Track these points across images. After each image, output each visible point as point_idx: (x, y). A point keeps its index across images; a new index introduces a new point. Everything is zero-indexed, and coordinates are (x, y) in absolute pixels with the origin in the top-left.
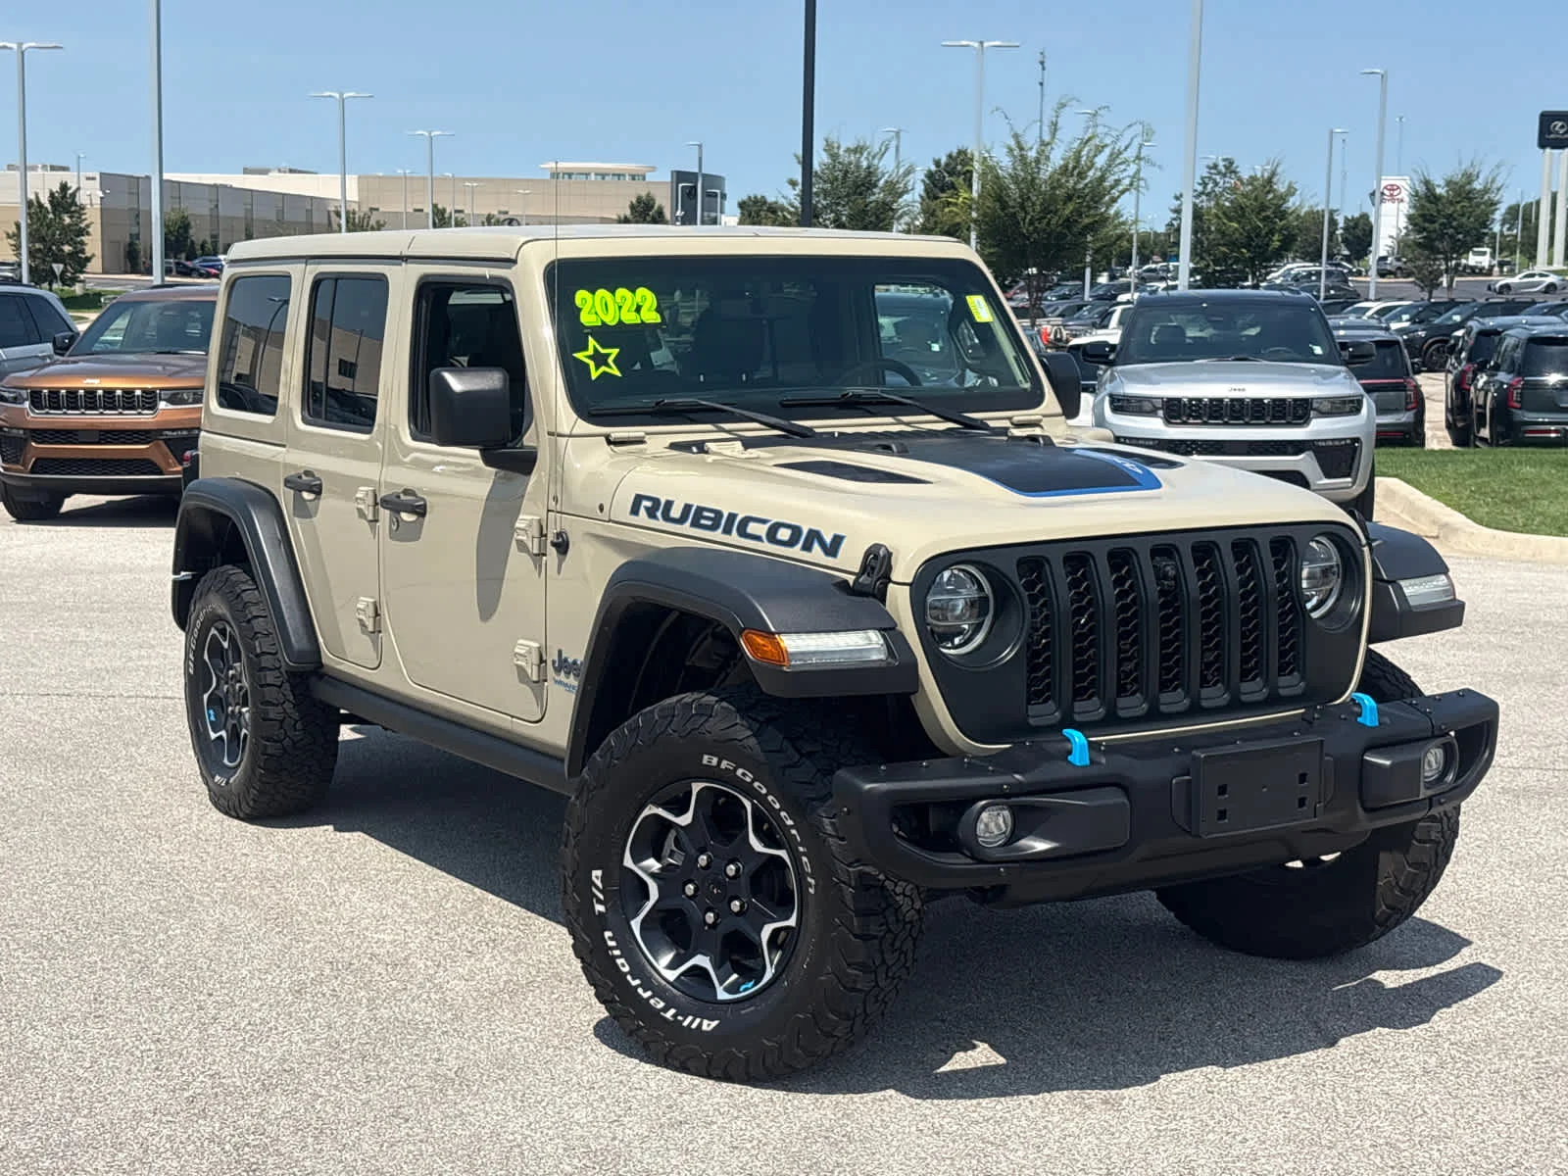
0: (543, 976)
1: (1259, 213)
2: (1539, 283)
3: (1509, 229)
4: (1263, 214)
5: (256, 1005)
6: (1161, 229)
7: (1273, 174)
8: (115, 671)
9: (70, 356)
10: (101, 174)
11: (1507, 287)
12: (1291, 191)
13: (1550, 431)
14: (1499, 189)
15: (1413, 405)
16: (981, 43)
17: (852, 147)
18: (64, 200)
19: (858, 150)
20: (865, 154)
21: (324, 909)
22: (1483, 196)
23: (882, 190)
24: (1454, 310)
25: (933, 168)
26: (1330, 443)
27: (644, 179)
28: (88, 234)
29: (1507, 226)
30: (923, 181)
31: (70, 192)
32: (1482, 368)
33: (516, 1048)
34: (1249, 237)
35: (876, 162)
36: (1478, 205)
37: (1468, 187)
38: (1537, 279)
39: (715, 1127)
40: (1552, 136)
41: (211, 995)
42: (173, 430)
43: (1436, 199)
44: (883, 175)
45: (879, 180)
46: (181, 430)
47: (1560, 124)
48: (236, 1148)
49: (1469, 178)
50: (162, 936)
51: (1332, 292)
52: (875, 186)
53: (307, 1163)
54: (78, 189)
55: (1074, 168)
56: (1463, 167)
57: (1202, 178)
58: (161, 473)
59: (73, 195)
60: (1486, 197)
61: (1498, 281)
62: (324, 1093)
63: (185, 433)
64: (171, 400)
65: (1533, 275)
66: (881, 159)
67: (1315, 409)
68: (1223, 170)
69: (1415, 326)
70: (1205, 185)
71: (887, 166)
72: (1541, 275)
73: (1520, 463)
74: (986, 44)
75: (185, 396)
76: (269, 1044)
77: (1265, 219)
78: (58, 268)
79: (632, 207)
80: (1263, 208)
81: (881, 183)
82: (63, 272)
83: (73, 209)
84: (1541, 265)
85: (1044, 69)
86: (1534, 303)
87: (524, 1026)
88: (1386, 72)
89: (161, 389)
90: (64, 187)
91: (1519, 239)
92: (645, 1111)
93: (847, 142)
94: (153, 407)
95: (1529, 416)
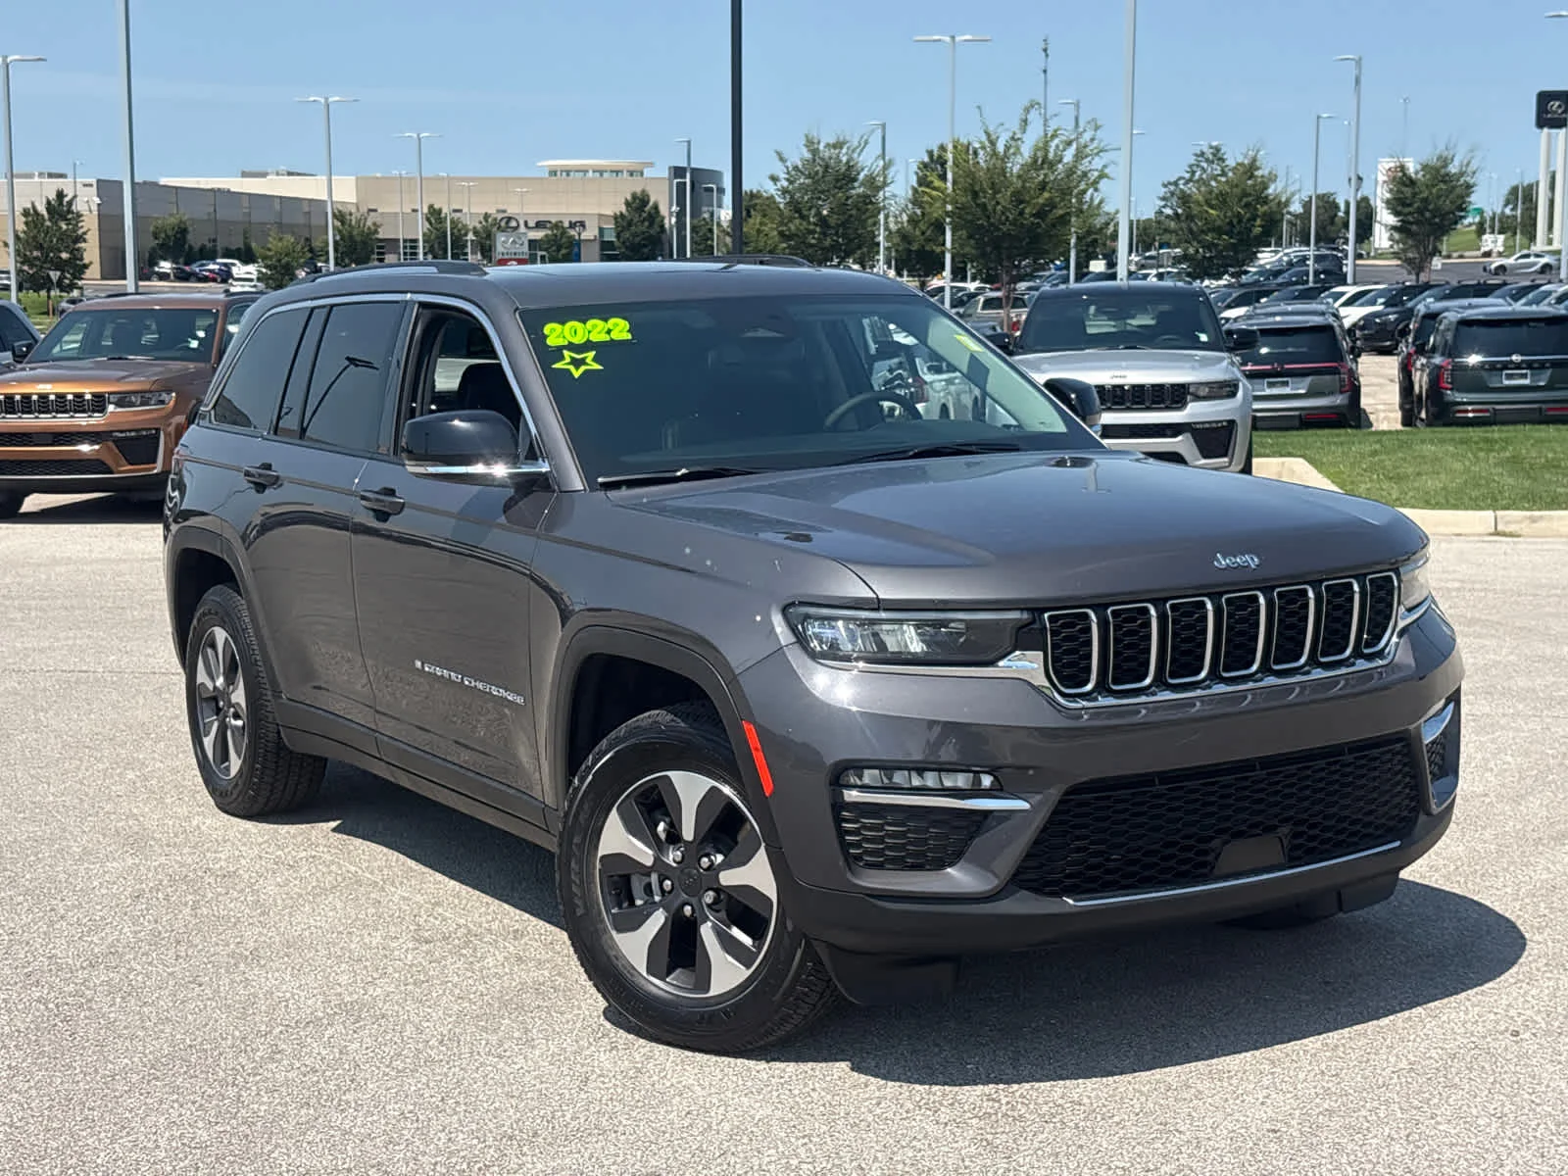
0: (348, 881)
1: (1240, 200)
2: (1534, 264)
3: (1512, 210)
4: (1245, 200)
5: (99, 907)
6: (1152, 216)
7: (1254, 160)
8: (42, 651)
9: (28, 363)
10: (98, 181)
11: (1502, 268)
12: (1273, 178)
13: (1467, 411)
14: (1474, 173)
15: (1347, 388)
16: (953, 38)
17: (832, 141)
18: (60, 208)
19: (838, 145)
20: (844, 151)
21: (176, 836)
22: (1458, 180)
23: (862, 184)
24: (1427, 293)
25: (926, 159)
26: (1207, 426)
27: (642, 174)
28: (85, 241)
29: (1511, 206)
30: (917, 173)
31: (66, 199)
32: (1421, 350)
33: (307, 933)
34: (1231, 223)
35: (855, 155)
36: (1454, 188)
37: (1443, 171)
38: (1532, 259)
39: (450, 984)
40: (1549, 116)
41: (63, 900)
42: (121, 432)
43: (1412, 182)
44: (863, 170)
45: (859, 174)
46: (130, 431)
47: (1557, 103)
48: (57, 1006)
49: (1445, 162)
50: (32, 858)
51: (1322, 276)
52: (855, 180)
53: (112, 1015)
54: (75, 197)
55: (1042, 161)
56: (1438, 152)
57: (1191, 166)
58: (112, 473)
59: (70, 203)
60: (1462, 180)
61: (1491, 263)
62: (139, 967)
63: (133, 434)
64: (118, 404)
65: (1527, 256)
66: (859, 155)
67: (1192, 394)
68: (1211, 157)
69: (1390, 310)
70: (1193, 173)
71: (868, 161)
72: (1537, 256)
73: (1423, 442)
74: (958, 39)
75: (133, 399)
76: (103, 934)
77: (1247, 205)
78: (55, 275)
79: (628, 204)
80: (1245, 194)
81: (861, 176)
82: (60, 280)
83: (70, 216)
84: (1539, 245)
85: (1047, 55)
86: (1505, 284)
87: (318, 918)
88: (1360, 59)
89: (110, 393)
90: (60, 195)
91: (1519, 220)
92: (397, 975)
93: (827, 138)
94: (102, 409)
95: (1460, 397)
